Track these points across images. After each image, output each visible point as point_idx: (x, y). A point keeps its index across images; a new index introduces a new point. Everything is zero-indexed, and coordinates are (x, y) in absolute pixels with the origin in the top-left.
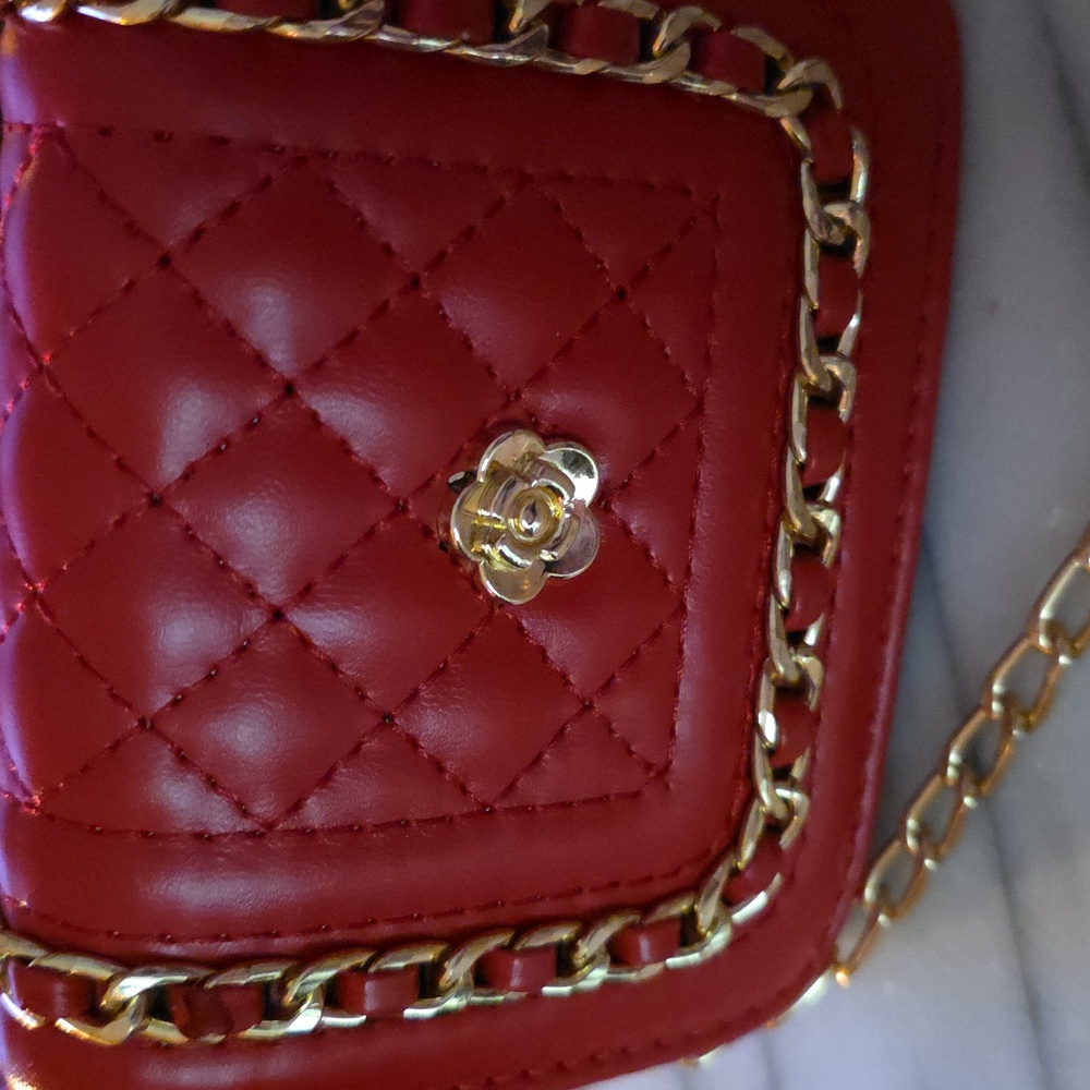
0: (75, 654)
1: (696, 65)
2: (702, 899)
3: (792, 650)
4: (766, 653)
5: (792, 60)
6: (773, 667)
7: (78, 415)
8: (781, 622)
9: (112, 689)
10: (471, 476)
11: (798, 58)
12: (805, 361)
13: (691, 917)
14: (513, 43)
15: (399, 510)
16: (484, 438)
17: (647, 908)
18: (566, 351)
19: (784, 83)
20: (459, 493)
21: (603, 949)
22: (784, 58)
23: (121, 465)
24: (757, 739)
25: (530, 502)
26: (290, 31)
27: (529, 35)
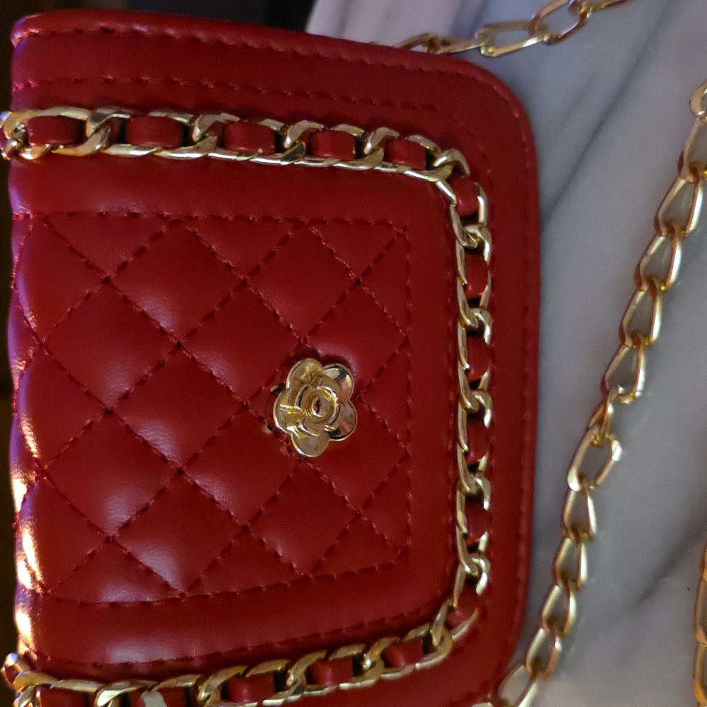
0: (68, 503)
1: (388, 158)
2: (434, 626)
3: (472, 475)
4: (458, 479)
5: (439, 150)
6: (461, 488)
7: (62, 368)
8: (464, 460)
9: (89, 521)
10: (282, 387)
11: (443, 150)
12: (462, 312)
13: (428, 638)
14: (288, 152)
15: (244, 408)
16: (288, 364)
17: (403, 632)
18: (329, 315)
19: (437, 164)
20: (276, 396)
21: (379, 658)
22: (435, 150)
23: (88, 394)
24: (457, 528)
25: (316, 399)
26: (166, 154)
27: (295, 148)
